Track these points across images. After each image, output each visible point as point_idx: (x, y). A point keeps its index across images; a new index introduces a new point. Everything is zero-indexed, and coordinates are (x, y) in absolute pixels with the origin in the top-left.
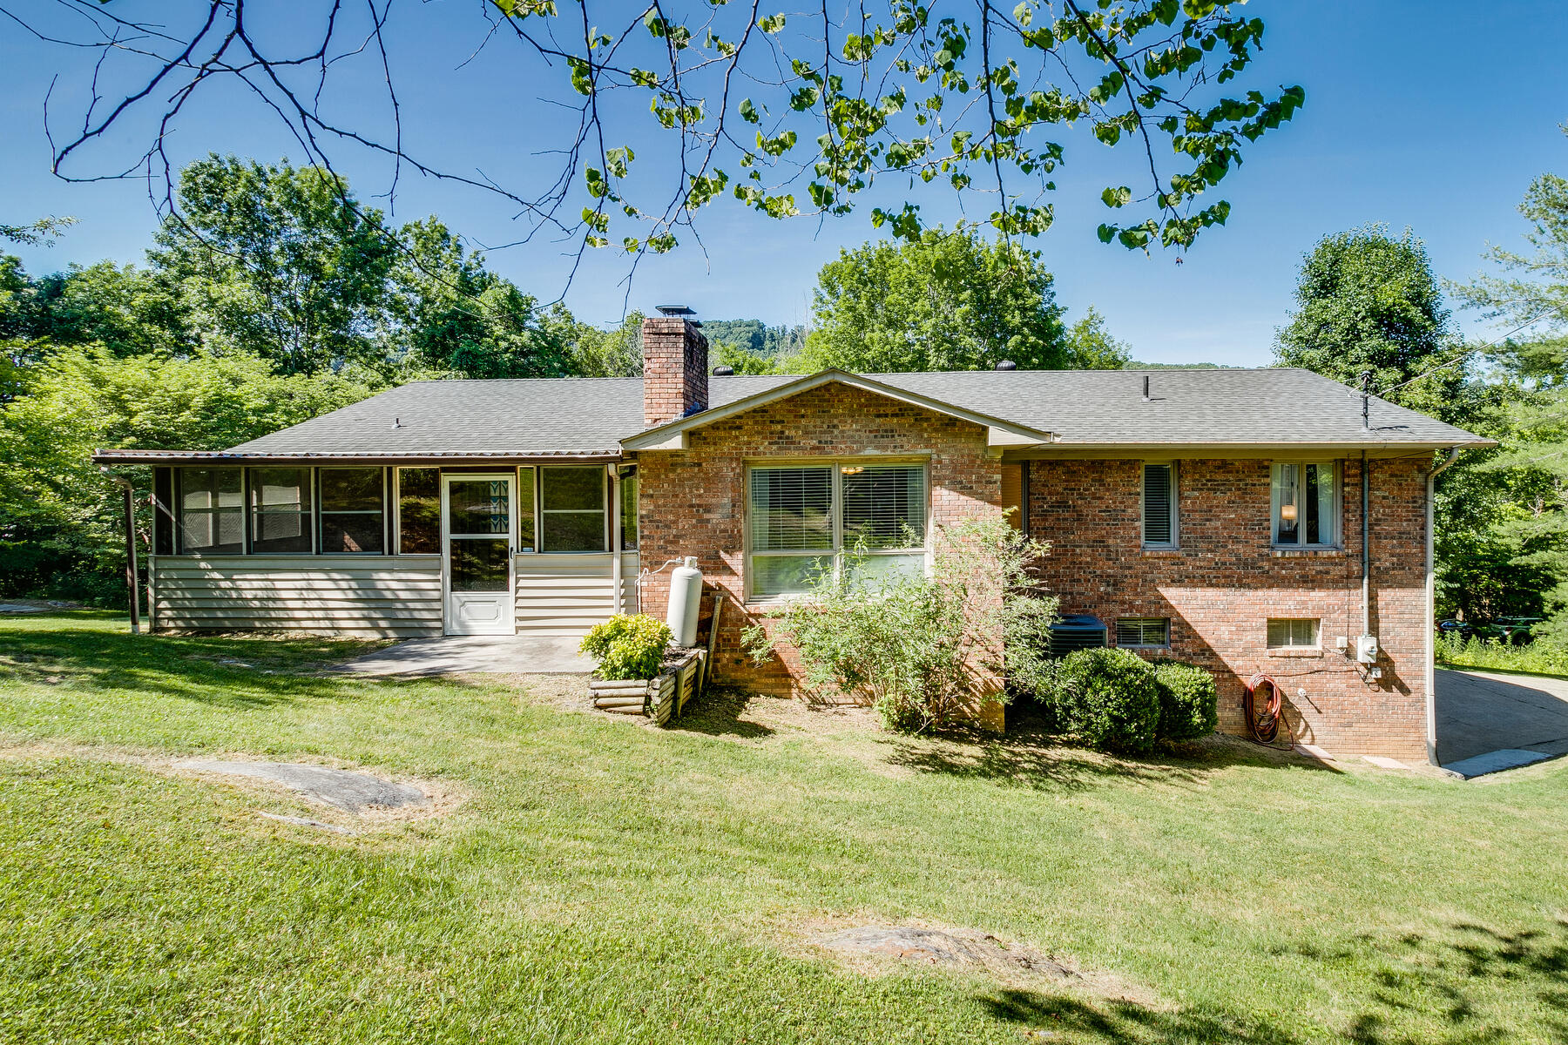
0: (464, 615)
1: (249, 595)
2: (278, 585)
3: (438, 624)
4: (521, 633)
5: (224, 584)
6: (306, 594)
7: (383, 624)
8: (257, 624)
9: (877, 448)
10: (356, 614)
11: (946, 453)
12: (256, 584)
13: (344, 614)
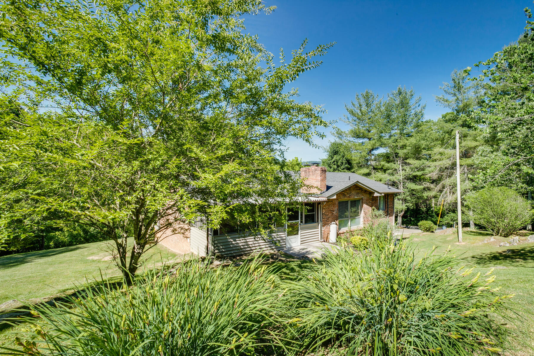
0: (290, 242)
1: (240, 244)
2: (248, 240)
3: (285, 246)
4: (302, 245)
5: (233, 242)
6: (255, 242)
7: (273, 247)
8: (242, 253)
9: (357, 196)
10: (267, 246)
11: (365, 197)
12: (242, 241)
13: (264, 246)
